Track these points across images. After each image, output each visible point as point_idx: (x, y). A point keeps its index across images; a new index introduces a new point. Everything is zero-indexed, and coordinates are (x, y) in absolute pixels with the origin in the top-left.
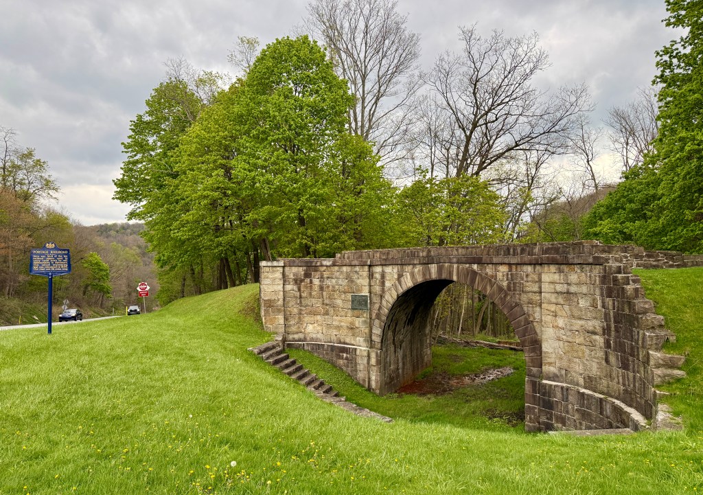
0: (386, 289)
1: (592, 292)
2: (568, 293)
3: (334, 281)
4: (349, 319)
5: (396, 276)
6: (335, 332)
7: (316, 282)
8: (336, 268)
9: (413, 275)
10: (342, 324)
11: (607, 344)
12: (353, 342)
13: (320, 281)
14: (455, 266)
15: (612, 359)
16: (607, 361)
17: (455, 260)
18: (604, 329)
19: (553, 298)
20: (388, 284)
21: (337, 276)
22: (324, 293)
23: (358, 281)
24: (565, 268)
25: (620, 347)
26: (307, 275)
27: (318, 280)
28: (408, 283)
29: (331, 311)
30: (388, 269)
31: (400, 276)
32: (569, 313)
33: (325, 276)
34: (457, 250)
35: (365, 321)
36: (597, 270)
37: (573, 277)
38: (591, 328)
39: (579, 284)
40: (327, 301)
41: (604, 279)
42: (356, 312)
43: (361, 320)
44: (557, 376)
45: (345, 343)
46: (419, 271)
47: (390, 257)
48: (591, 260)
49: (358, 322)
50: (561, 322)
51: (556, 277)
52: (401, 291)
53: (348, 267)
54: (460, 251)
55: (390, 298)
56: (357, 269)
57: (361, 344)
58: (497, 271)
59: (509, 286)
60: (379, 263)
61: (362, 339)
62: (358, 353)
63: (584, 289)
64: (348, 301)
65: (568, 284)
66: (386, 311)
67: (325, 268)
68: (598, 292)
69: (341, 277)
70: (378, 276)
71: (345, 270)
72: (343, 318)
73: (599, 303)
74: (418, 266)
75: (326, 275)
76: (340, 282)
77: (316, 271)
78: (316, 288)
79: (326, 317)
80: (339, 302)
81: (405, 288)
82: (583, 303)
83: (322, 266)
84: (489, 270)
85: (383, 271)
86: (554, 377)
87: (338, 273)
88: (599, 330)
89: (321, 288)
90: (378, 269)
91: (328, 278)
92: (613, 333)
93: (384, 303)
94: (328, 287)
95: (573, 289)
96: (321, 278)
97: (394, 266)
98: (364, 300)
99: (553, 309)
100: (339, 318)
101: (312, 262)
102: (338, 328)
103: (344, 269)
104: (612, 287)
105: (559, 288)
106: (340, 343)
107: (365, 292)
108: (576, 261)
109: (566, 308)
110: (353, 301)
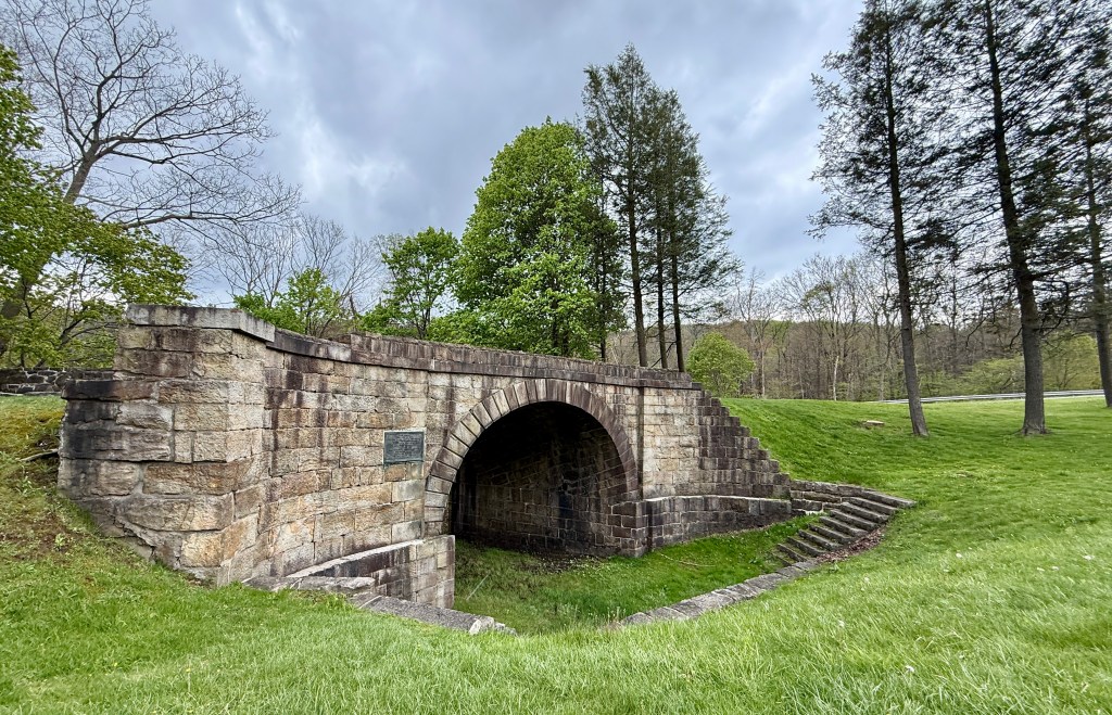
0: (457, 418)
1: (688, 412)
2: (666, 414)
3: (348, 400)
4: (379, 489)
5: (478, 395)
6: (342, 528)
7: (311, 401)
8: (355, 369)
9: (510, 393)
10: (360, 503)
11: (704, 453)
12: (383, 539)
13: (319, 400)
14: (569, 383)
15: (708, 464)
16: (701, 466)
17: (569, 376)
18: (700, 442)
19: (652, 419)
20: (461, 409)
21: (358, 390)
22: (326, 432)
23: (403, 403)
24: (663, 392)
25: (719, 453)
26: (294, 381)
27: (315, 397)
28: (502, 407)
29: (338, 479)
30: (463, 382)
31: (486, 396)
32: (665, 432)
33: (331, 386)
34: (569, 363)
35: (415, 485)
36: (695, 395)
37: (671, 400)
38: (686, 443)
39: (676, 406)
40: (330, 454)
41: (702, 402)
42: (393, 469)
43: (405, 484)
44: (654, 492)
45: (364, 548)
46: (521, 388)
47: (470, 360)
48: (690, 386)
49: (400, 492)
50: (658, 442)
51: (656, 399)
52: (487, 421)
53: (380, 370)
54: (572, 364)
55: (467, 434)
56: (402, 376)
57: (403, 536)
58: (605, 392)
59: (615, 409)
60: (449, 369)
61: (404, 526)
62: (413, 556)
63: (681, 410)
64: (379, 446)
65: (666, 406)
66: (458, 460)
67: (330, 365)
68: (695, 412)
69: (365, 391)
70: (440, 394)
71: (374, 377)
72: (363, 489)
73: (696, 420)
74: (517, 380)
75: (332, 383)
76: (362, 402)
77: (312, 371)
78: (309, 419)
79: (325, 494)
80: (356, 452)
81: (496, 415)
82: (678, 422)
83: (328, 359)
84: (599, 391)
85: (451, 384)
86: (653, 494)
87: (359, 383)
88: (695, 443)
89: (320, 420)
90: (442, 380)
91: (337, 392)
92: (710, 444)
93: (453, 444)
94: (335, 415)
95: (669, 411)
96: (322, 391)
97: (475, 377)
98: (416, 442)
99: (652, 430)
100: (355, 491)
101: (308, 345)
102: (350, 516)
103: (373, 373)
104: (710, 407)
105: (658, 410)
106: (355, 550)
107: (418, 425)
108: (676, 386)
109: (663, 427)
110: (388, 448)
